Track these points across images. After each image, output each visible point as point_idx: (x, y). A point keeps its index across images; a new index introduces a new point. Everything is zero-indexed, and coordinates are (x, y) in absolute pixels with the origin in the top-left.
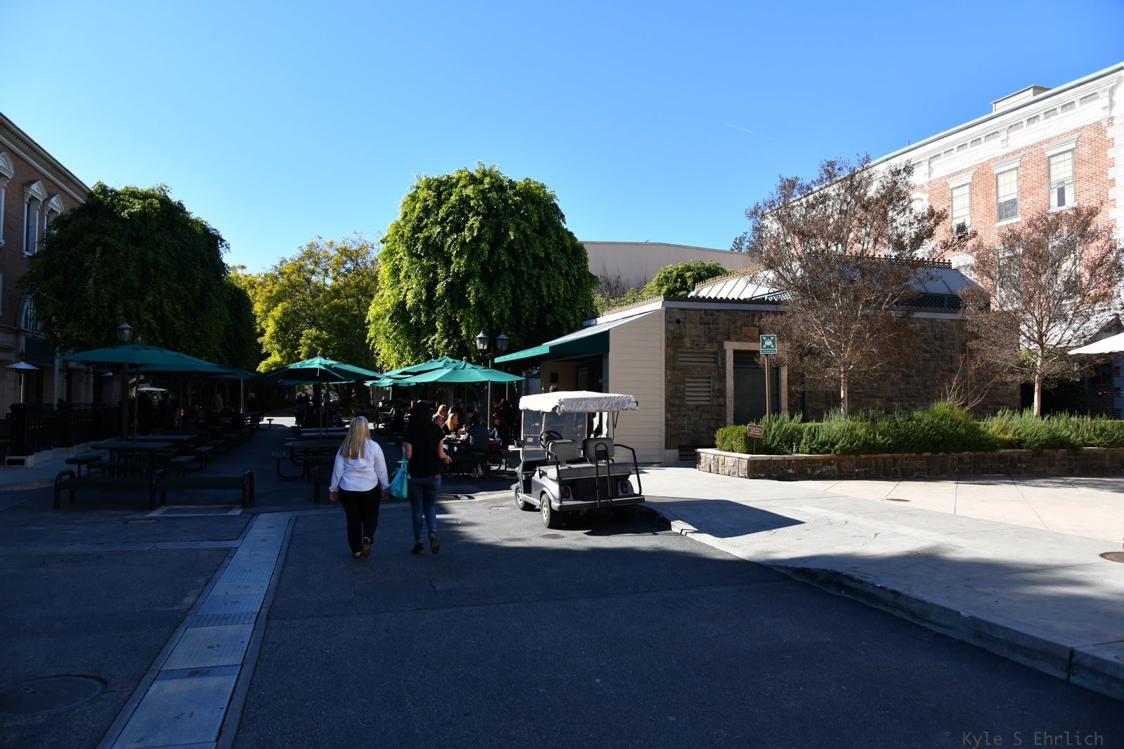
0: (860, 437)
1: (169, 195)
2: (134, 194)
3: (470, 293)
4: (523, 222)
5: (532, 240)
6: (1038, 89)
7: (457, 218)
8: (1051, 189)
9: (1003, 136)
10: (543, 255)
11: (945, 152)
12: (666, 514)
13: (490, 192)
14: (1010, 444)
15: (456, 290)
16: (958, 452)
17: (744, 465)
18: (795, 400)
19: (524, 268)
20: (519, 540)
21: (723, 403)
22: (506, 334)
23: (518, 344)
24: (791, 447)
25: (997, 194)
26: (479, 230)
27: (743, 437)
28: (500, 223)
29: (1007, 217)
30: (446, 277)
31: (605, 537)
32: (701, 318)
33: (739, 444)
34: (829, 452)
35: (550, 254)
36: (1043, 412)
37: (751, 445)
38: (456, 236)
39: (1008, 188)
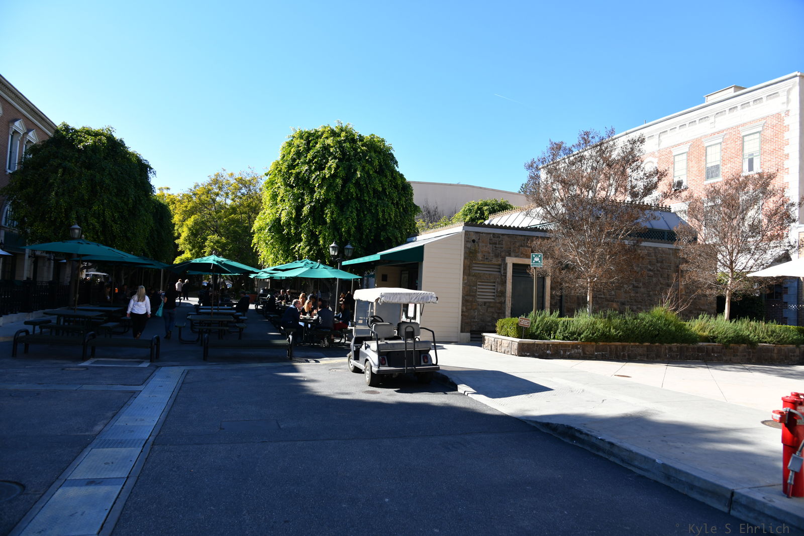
0: (599, 330)
1: (113, 134)
2: (88, 132)
3: (327, 214)
4: (367, 165)
5: (373, 178)
6: (737, 88)
7: (320, 161)
8: (744, 159)
9: (712, 119)
10: (380, 189)
11: (671, 130)
12: (454, 379)
13: (345, 143)
14: (706, 339)
15: (317, 212)
16: (669, 343)
17: (515, 346)
18: (555, 301)
19: (367, 198)
20: (347, 394)
21: (503, 301)
22: (351, 245)
23: (360, 253)
24: (550, 335)
25: (706, 161)
26: (336, 169)
27: (515, 326)
28: (351, 165)
29: (712, 177)
30: (310, 202)
31: (409, 394)
32: (490, 239)
33: (513, 331)
34: (577, 340)
35: (386, 189)
36: (731, 317)
37: (521, 332)
38: (318, 173)
39: (714, 157)
